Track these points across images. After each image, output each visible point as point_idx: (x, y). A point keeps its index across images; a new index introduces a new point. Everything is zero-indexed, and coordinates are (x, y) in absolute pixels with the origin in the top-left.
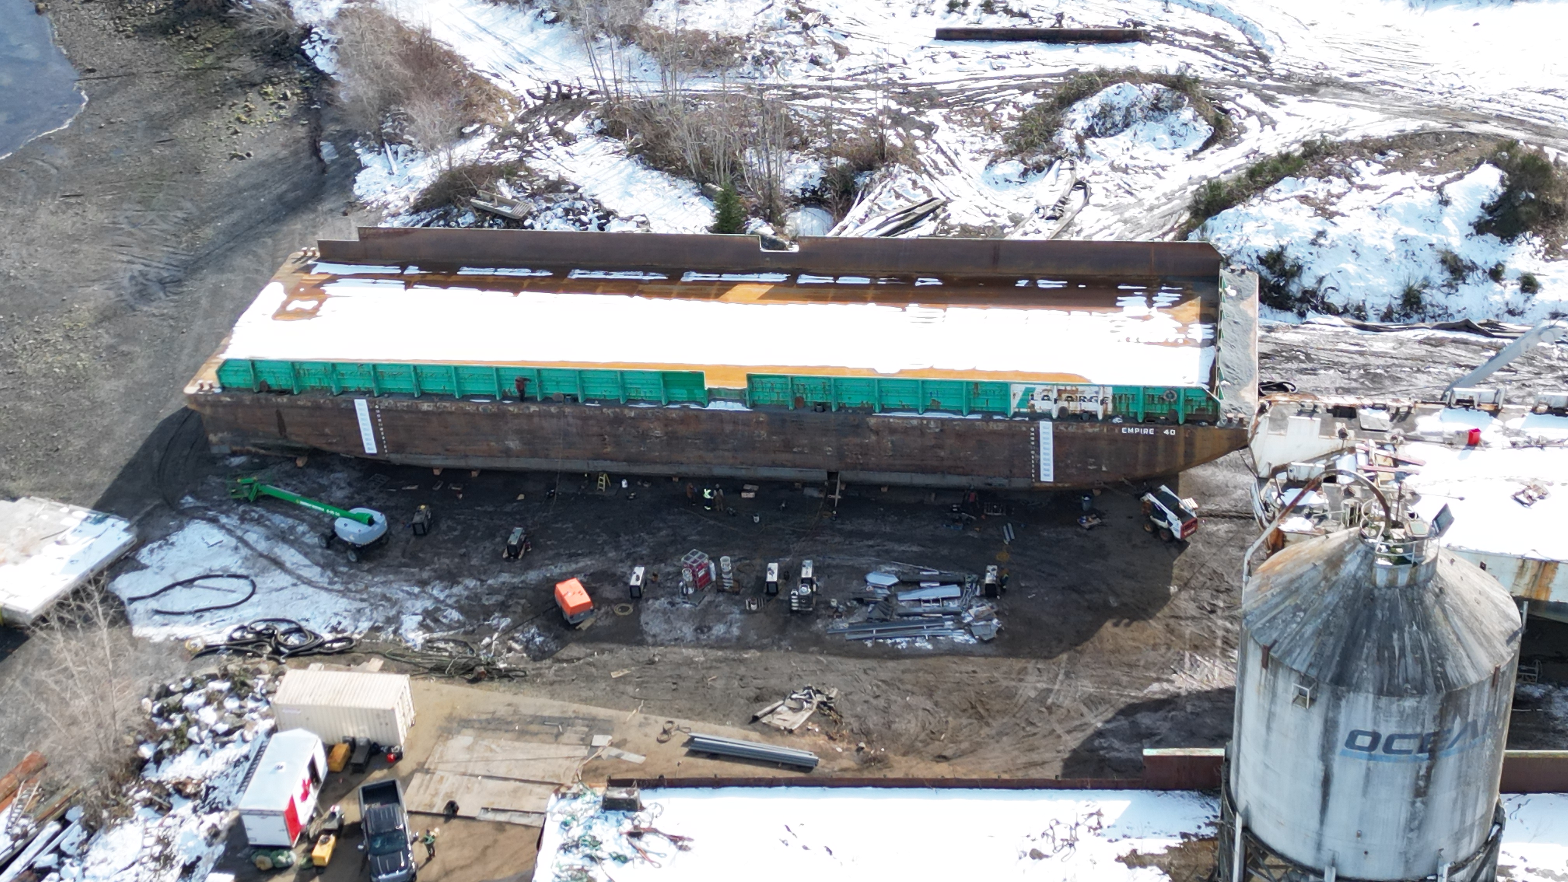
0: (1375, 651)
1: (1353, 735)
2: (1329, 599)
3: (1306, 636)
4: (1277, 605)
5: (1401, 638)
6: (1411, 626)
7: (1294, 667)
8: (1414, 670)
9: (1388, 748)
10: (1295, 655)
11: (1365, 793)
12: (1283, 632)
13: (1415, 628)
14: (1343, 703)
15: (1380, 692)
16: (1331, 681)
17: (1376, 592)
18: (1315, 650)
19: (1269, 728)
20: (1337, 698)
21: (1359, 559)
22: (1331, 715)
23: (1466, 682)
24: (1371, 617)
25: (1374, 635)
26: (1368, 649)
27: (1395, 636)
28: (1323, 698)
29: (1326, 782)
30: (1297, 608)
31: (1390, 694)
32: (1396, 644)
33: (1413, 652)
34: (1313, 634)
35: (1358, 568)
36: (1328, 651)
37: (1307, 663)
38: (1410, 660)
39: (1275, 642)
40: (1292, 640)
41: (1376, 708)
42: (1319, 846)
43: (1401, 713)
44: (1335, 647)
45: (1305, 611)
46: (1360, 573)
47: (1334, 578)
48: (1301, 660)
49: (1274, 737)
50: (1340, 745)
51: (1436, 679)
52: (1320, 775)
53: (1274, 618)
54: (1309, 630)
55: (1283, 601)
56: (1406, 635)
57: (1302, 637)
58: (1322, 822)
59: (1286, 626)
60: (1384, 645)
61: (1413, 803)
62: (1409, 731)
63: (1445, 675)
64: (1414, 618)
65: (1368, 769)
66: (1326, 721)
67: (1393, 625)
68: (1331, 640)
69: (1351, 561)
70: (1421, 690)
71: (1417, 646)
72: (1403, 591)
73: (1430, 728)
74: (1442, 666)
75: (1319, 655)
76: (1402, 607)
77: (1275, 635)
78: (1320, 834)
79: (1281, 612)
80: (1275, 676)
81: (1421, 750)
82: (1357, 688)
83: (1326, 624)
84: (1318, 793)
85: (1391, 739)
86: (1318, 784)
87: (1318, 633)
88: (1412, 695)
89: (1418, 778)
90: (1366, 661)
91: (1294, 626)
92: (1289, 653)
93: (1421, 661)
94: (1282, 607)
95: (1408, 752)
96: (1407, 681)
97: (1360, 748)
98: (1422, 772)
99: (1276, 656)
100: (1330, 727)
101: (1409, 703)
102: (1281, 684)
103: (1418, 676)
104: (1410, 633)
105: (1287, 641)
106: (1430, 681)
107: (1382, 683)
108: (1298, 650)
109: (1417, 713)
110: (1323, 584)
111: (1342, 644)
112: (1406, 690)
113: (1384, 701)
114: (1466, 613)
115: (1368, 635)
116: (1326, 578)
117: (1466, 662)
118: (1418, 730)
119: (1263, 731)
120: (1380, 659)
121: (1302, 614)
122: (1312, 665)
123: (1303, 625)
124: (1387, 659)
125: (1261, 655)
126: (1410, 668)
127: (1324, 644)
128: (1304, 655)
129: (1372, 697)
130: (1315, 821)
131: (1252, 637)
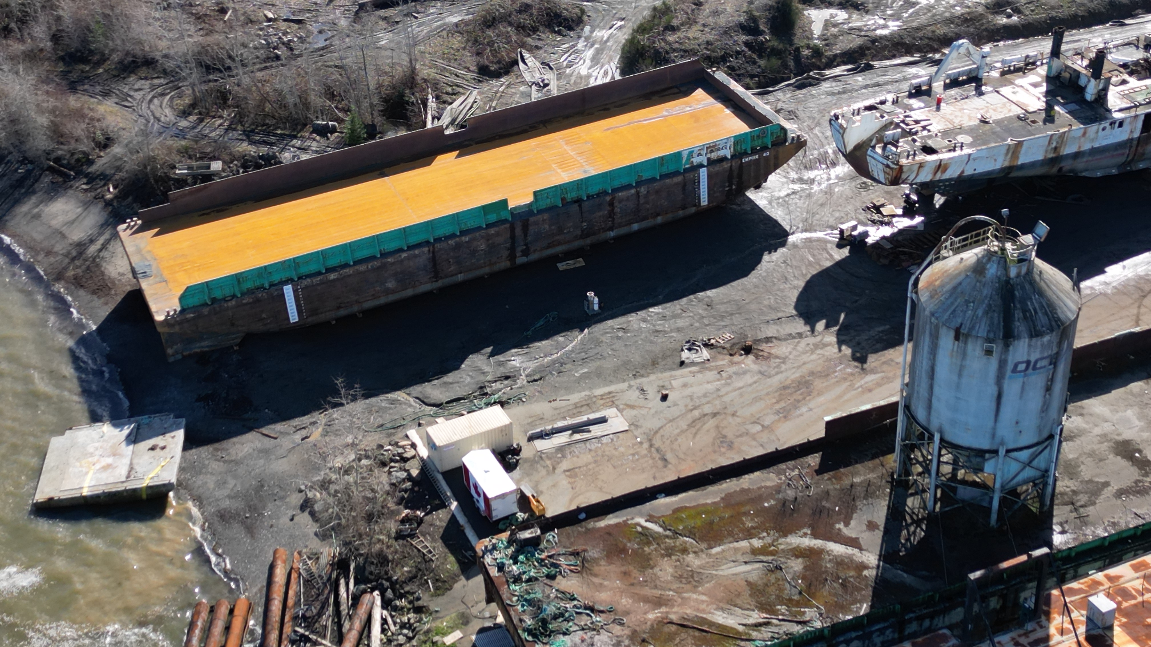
0: (1021, 315)
1: (1016, 365)
2: (985, 292)
3: (980, 316)
4: (952, 303)
5: (1032, 304)
6: (1035, 297)
9: (1034, 368)
11: (1021, 397)
12: (964, 318)
13: (1037, 297)
14: (1011, 348)
15: (1031, 336)
16: (1002, 337)
17: (1011, 282)
18: (988, 322)
19: (960, 375)
20: (1007, 346)
21: (995, 266)
22: (1003, 357)
23: (1069, 319)
24: (1013, 296)
25: (1018, 306)
26: (1018, 314)
27: (1029, 303)
28: (998, 349)
29: (999, 397)
30: (967, 302)
31: (1036, 336)
32: (1031, 308)
33: (1041, 310)
34: (983, 314)
35: (997, 270)
36: (996, 321)
38: (1040, 314)
39: (961, 324)
40: (971, 321)
41: (1030, 346)
42: (993, 436)
43: (1042, 345)
44: (999, 317)
45: (973, 302)
46: (999, 273)
47: (984, 280)
48: (982, 330)
49: (964, 380)
50: (1008, 373)
51: (1056, 321)
52: (996, 394)
53: (954, 311)
54: (980, 312)
55: (956, 299)
56: (1034, 301)
57: (977, 317)
58: (996, 421)
59: (964, 314)
60: (1025, 311)
61: (1045, 396)
62: (1046, 354)
63: (1059, 319)
64: (1034, 291)
65: (1024, 383)
66: (1000, 362)
67: (1026, 298)
68: (996, 315)
69: (990, 268)
70: (1050, 331)
71: (1042, 306)
72: (1024, 277)
73: (1055, 350)
74: (1056, 313)
75: (991, 324)
76: (1027, 286)
77: (960, 321)
78: (994, 429)
79: (957, 306)
80: (966, 343)
81: (1050, 364)
82: (1019, 338)
83: (989, 306)
84: (994, 406)
85: (1036, 362)
86: (994, 399)
87: (986, 313)
88: (1048, 334)
89: (1048, 381)
90: (1019, 321)
91: (970, 312)
92: (972, 328)
93: (1046, 314)
94: (956, 304)
95: (1044, 367)
96: (1043, 327)
97: (1020, 372)
98: (1050, 377)
99: (965, 332)
100: (1002, 364)
101: (1046, 339)
102: (970, 346)
103: (1047, 322)
104: (1036, 300)
105: (969, 322)
106: (1054, 323)
107: (1031, 331)
108: (978, 325)
109: (1049, 343)
110: (978, 284)
111: (1002, 315)
112: (1044, 332)
113: (1034, 340)
115: (1015, 306)
116: (978, 281)
117: (1065, 309)
118: (1050, 352)
119: (955, 378)
120: (1025, 317)
121: (972, 304)
122: (989, 331)
123: (975, 310)
124: (1029, 318)
125: (952, 334)
126: (1042, 319)
127: (992, 318)
128: (983, 326)
129: (1027, 340)
130: (991, 423)
131: (944, 324)
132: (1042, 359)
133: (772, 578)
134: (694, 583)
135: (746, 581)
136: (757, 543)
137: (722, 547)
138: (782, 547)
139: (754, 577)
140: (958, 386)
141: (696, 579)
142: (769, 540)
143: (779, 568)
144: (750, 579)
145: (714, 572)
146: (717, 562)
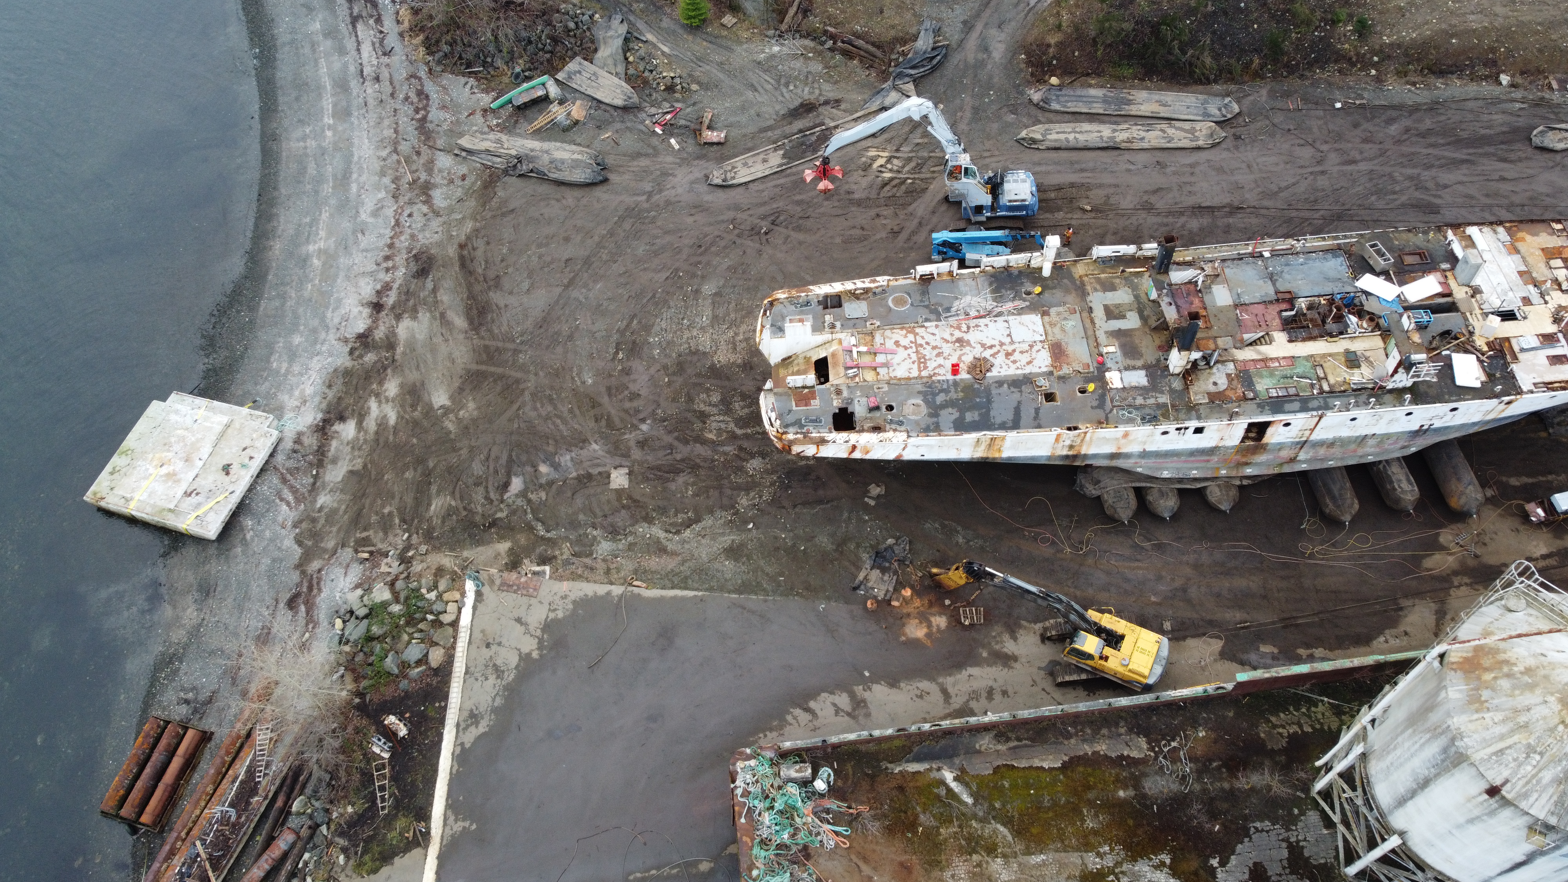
4: (1502, 737)
7: (1528, 811)
10: (1534, 800)
12: (1515, 773)
37: (1549, 809)
39: (1507, 781)
40: (1527, 783)
48: (1540, 804)
55: (1510, 733)
59: (1519, 766)
66: (1549, 844)
75: (1560, 803)
77: (1506, 773)
79: (1510, 747)
80: (1501, 807)
87: (1558, 781)
92: (1524, 796)
94: (1508, 742)
99: (1509, 796)
102: (1506, 814)
105: (1521, 783)
108: (1535, 795)
119: (1460, 817)
122: (1551, 813)
123: (1540, 769)
125: (1482, 785)
128: (1543, 801)
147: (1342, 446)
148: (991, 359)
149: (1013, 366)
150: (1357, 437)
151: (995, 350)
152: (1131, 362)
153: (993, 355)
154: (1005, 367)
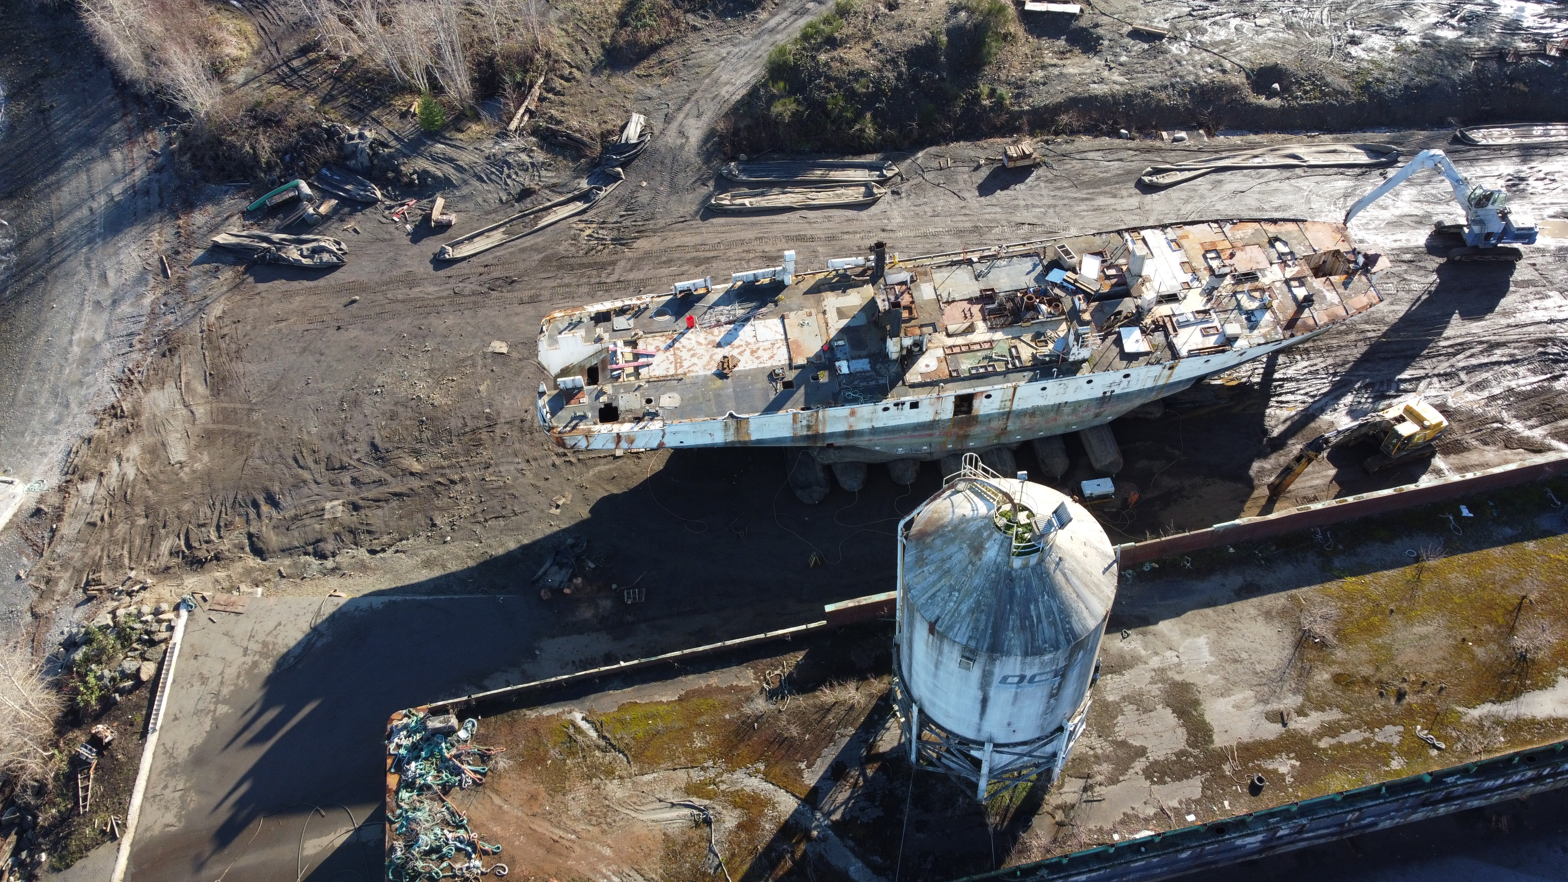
0: (1018, 622)
1: (1005, 678)
2: (977, 581)
3: (963, 613)
4: (934, 584)
5: (1037, 608)
6: (1043, 597)
7: (957, 640)
8: (1048, 632)
9: (1031, 681)
10: (956, 629)
11: (1014, 704)
12: (943, 610)
13: (1046, 597)
14: (998, 662)
15: (1026, 654)
16: (987, 650)
17: (1013, 576)
18: (971, 625)
19: (937, 667)
20: (992, 660)
21: (996, 547)
22: (987, 668)
23: (1087, 630)
24: (1012, 594)
25: (1016, 609)
26: (1013, 621)
27: (1032, 607)
28: (981, 660)
29: (984, 702)
30: (952, 589)
31: (1033, 654)
32: (1033, 613)
33: (1048, 617)
34: (968, 612)
36: (982, 625)
37: (967, 636)
38: (1045, 624)
39: (939, 618)
40: (952, 616)
41: (1024, 662)
42: (979, 730)
43: (1042, 662)
44: (987, 620)
45: (959, 591)
46: (999, 559)
47: (978, 563)
48: (962, 633)
49: (941, 673)
50: (995, 682)
51: (1066, 635)
52: (980, 697)
53: (934, 595)
54: (964, 608)
55: (939, 579)
56: (1040, 605)
57: (959, 614)
58: (981, 719)
59: (945, 604)
60: (1025, 616)
61: (1048, 702)
62: (1047, 670)
63: (1072, 630)
64: (1044, 590)
65: (1017, 693)
66: (984, 671)
67: (1029, 599)
68: (984, 617)
69: (990, 548)
70: (1056, 647)
71: (1050, 612)
72: (1034, 569)
73: (1062, 664)
74: (1069, 623)
75: (975, 628)
76: (1035, 582)
77: (937, 612)
78: (980, 723)
79: (939, 590)
80: (941, 642)
81: (1055, 676)
82: (1008, 653)
83: (978, 602)
84: (978, 706)
85: (1033, 677)
86: (978, 701)
87: (972, 611)
88: (1050, 652)
89: (1052, 689)
90: (1013, 630)
91: (952, 604)
92: (950, 627)
93: (1053, 623)
94: (939, 586)
95: (1046, 679)
96: (1045, 642)
97: (1011, 683)
98: (1055, 686)
99: (941, 630)
100: (987, 674)
101: (1047, 657)
102: (946, 647)
103: (1053, 636)
104: (1043, 602)
105: (948, 617)
106: (1062, 638)
107: (1027, 647)
108: (958, 625)
109: (1052, 661)
110: (970, 567)
111: (992, 619)
112: (1045, 649)
113: (1029, 659)
114: (1080, 571)
115: (1011, 609)
116: (971, 562)
117: (1086, 613)
118: (1053, 668)
119: (932, 668)
120: (1023, 628)
121: (957, 594)
122: (970, 638)
123: (959, 603)
124: (1028, 627)
125: (926, 627)
126: (1046, 631)
127: (978, 620)
128: (964, 629)
129: (1019, 658)
130: (976, 719)
131: (918, 610)
132: (1041, 674)
133: (695, 834)
134: (604, 826)
135: (664, 834)
136: (696, 775)
137: (655, 775)
138: (723, 787)
139: (674, 829)
140: (935, 676)
141: (609, 820)
142: (711, 774)
143: (708, 822)
144: (670, 831)
145: (633, 814)
146: (642, 796)
147: (1042, 415)
148: (739, 357)
149: (758, 361)
150: (1053, 406)
151: (741, 349)
152: (856, 353)
153: (741, 353)
154: (750, 363)
